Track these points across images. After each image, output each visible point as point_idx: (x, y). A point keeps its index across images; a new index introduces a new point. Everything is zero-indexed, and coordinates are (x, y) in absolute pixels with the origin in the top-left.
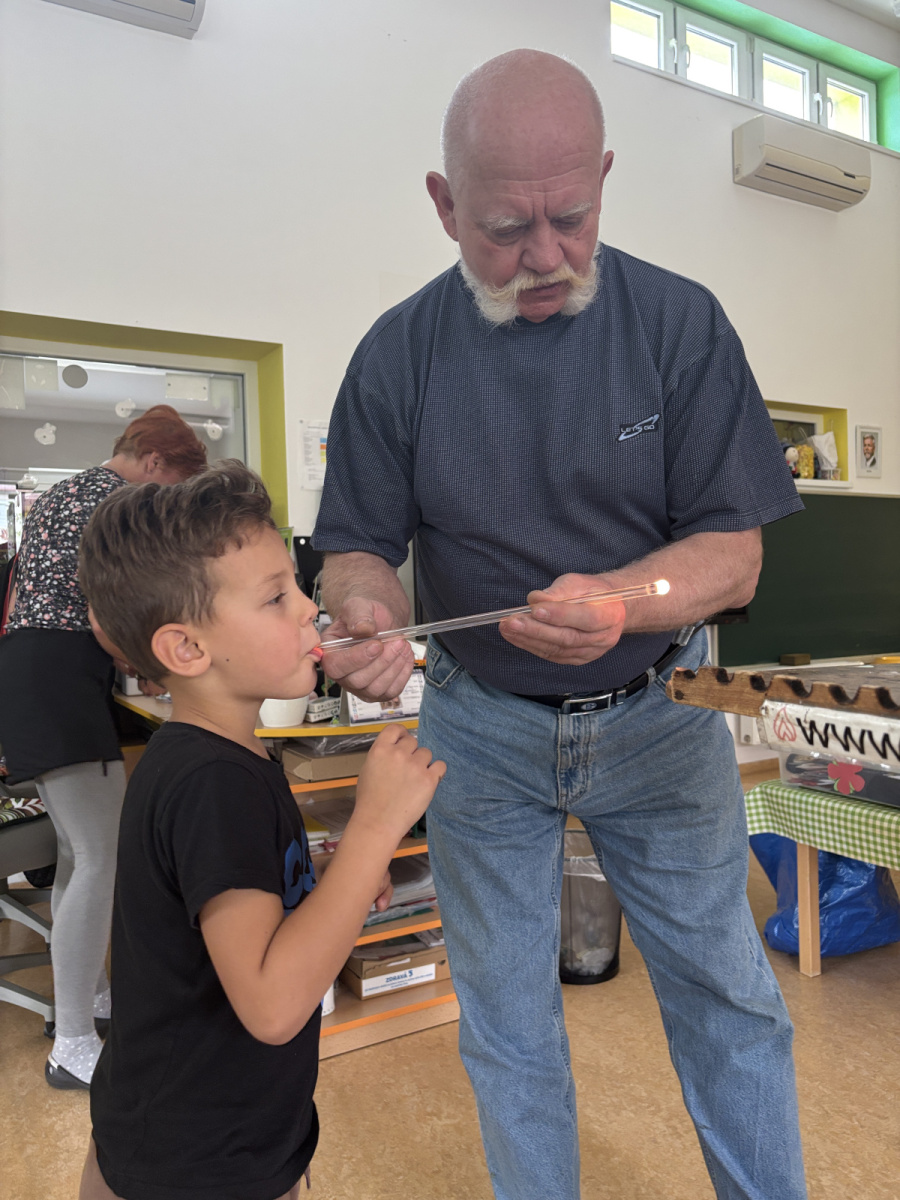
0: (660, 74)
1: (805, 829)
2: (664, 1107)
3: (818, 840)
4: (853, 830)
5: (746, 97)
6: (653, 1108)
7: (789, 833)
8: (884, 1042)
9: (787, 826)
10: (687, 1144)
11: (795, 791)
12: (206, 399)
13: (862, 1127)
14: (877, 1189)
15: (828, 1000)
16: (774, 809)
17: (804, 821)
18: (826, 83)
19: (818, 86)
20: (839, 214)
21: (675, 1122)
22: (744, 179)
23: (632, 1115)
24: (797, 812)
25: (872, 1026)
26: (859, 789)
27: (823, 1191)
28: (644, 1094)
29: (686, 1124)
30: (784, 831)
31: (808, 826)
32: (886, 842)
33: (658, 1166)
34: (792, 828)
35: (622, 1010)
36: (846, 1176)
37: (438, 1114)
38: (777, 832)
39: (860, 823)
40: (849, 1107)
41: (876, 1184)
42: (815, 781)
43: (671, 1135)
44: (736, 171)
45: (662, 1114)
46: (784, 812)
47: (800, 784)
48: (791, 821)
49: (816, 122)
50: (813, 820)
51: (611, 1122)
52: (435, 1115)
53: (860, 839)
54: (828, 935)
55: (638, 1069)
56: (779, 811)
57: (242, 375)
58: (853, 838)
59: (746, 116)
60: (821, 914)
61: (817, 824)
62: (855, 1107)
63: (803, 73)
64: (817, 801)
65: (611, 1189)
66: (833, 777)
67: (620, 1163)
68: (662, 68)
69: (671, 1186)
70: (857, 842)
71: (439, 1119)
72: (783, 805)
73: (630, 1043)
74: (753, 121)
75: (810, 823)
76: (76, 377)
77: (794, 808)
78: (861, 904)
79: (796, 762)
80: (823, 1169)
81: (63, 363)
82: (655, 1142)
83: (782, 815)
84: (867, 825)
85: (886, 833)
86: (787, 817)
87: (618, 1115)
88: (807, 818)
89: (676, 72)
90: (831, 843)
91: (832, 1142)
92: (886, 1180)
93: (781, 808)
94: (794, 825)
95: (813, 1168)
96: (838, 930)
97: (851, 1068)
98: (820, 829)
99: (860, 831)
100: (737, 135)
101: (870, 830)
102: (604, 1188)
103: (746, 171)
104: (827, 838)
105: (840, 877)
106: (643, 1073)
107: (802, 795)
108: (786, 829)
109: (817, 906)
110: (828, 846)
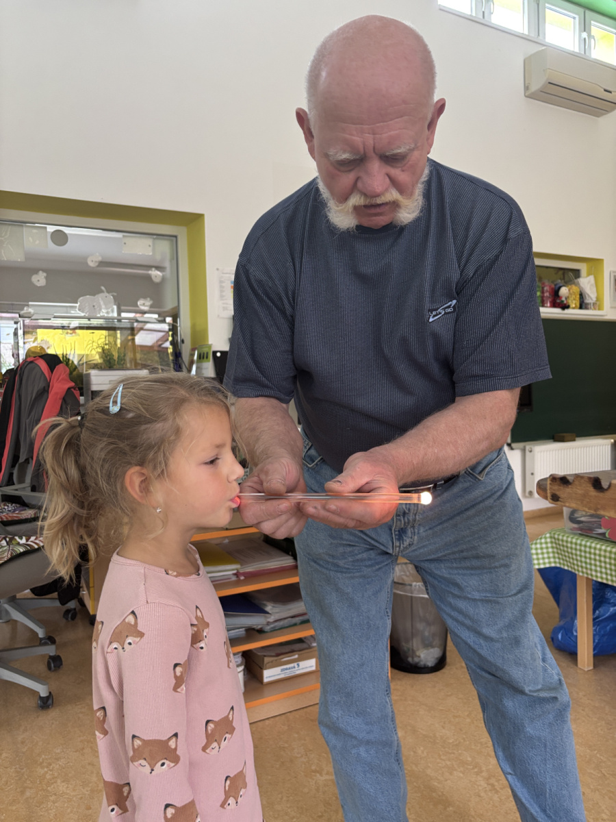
0: (473, 19)
1: (584, 565)
2: (484, 769)
3: (594, 573)
5: (533, 35)
6: (476, 770)
7: (571, 568)
9: (570, 562)
10: (503, 798)
11: (576, 537)
12: (151, 254)
15: (599, 688)
16: (560, 550)
17: (583, 559)
18: (590, 25)
19: (585, 27)
20: (601, 119)
21: (493, 781)
22: (533, 93)
23: (462, 775)
24: (578, 553)
28: (469, 759)
29: (501, 782)
30: (568, 566)
31: (586, 563)
33: (482, 815)
34: (574, 564)
35: (449, 693)
38: (562, 566)
42: (591, 530)
43: (490, 790)
44: (526, 88)
46: (568, 552)
47: (580, 532)
48: (573, 559)
49: (583, 53)
50: (590, 558)
51: (446, 781)
52: (318, 772)
54: (599, 640)
55: (464, 739)
56: (564, 551)
57: (176, 237)
59: (534, 49)
60: (594, 626)
61: (593, 562)
63: (574, 18)
64: (593, 545)
66: (605, 528)
67: (454, 812)
68: (474, 15)
71: (321, 775)
72: (567, 547)
73: (457, 719)
74: (537, 52)
75: (588, 561)
76: (59, 238)
77: (576, 549)
79: (576, 515)
81: (51, 229)
82: (480, 796)
83: (567, 554)
86: (571, 556)
87: (451, 775)
88: (586, 557)
89: (484, 18)
90: (604, 576)
91: (610, 798)
93: (565, 549)
94: (575, 562)
96: (606, 637)
98: (596, 565)
100: (526, 62)
103: (534, 87)
104: (601, 572)
105: (608, 599)
106: (468, 742)
107: (582, 540)
108: (569, 564)
109: (592, 620)
110: (602, 578)
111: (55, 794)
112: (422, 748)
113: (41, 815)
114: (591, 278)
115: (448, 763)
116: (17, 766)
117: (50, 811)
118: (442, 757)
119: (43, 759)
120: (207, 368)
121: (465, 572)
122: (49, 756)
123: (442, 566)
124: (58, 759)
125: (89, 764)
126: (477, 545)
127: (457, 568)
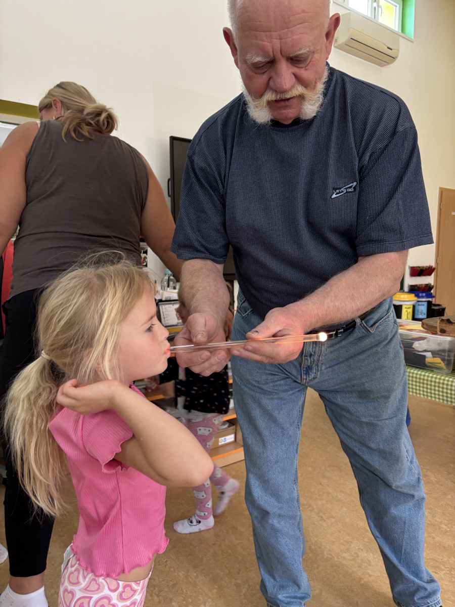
20: (383, 68)
22: (340, 45)
32: (414, 383)
49: (373, 18)
59: (341, 11)
85: (414, 379)
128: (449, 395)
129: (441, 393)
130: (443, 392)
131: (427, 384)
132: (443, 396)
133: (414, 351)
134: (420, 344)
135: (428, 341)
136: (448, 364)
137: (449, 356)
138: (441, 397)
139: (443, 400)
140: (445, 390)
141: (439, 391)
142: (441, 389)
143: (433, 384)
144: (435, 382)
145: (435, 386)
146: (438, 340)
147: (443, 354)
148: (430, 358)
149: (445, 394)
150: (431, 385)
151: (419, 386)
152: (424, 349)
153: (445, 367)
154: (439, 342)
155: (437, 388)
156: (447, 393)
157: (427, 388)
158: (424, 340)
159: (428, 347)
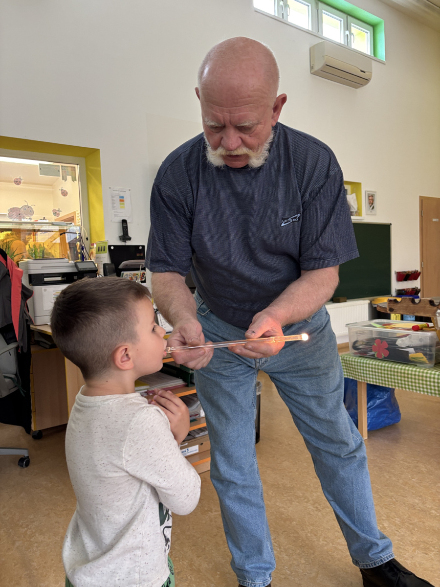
0: (275, 18)
1: (362, 375)
2: (310, 499)
3: (368, 379)
4: (384, 374)
5: (315, 32)
6: (306, 500)
7: (354, 377)
8: (400, 465)
9: (354, 374)
10: (324, 514)
11: (357, 358)
13: (397, 501)
14: (407, 526)
15: (372, 449)
16: (348, 367)
17: (362, 371)
18: (351, 26)
19: (347, 27)
20: (358, 90)
21: (317, 505)
22: (316, 72)
23: (298, 504)
24: (359, 367)
25: (393, 459)
26: (386, 356)
27: (385, 529)
28: (301, 495)
30: (352, 376)
31: (363, 373)
32: (399, 378)
33: (313, 524)
34: (356, 375)
36: (394, 522)
37: (211, 511)
38: (349, 377)
39: (388, 371)
40: (390, 494)
41: (406, 524)
42: (366, 353)
44: (312, 68)
45: (310, 502)
46: (352, 368)
47: (359, 355)
48: (356, 372)
49: (346, 45)
50: (366, 370)
51: (289, 507)
52: (209, 511)
53: (388, 378)
54: (371, 421)
55: (296, 484)
56: (350, 367)
58: (385, 377)
59: (316, 41)
60: (368, 412)
61: (368, 372)
62: (392, 493)
63: (341, 21)
64: (368, 362)
65: (295, 535)
66: (374, 351)
67: (297, 524)
68: (277, 15)
69: (320, 532)
70: (386, 379)
71: (212, 512)
72: (352, 365)
73: (290, 474)
74: (318, 44)
75: (365, 372)
77: (357, 366)
78: (384, 407)
79: (357, 345)
80: (384, 520)
82: (310, 514)
83: (352, 369)
84: (391, 371)
85: (399, 374)
86: (354, 370)
87: (291, 504)
88: (363, 370)
89: (283, 18)
90: (374, 380)
91: (386, 508)
92: (410, 522)
93: (351, 366)
94: (357, 373)
95: (380, 520)
96: (375, 419)
97: (388, 477)
98: (369, 374)
99: (388, 374)
100: (312, 50)
101: (392, 373)
102: (292, 535)
103: (316, 68)
104: (373, 378)
105: (375, 395)
106: (298, 486)
107: (361, 360)
108: (353, 375)
109: (366, 409)
110: (373, 382)
111: (37, 543)
112: (271, 492)
113: (31, 556)
114: (354, 195)
115: (289, 498)
116: (5, 529)
117: (36, 553)
118: (285, 495)
119: (22, 523)
120: (105, 258)
121: (301, 379)
122: (26, 521)
123: (287, 376)
124: (33, 522)
125: (56, 522)
126: (307, 361)
127: (296, 377)
128: (433, 388)
129: (425, 386)
130: (426, 385)
131: (411, 378)
132: (427, 388)
133: (398, 348)
134: (402, 341)
135: (410, 338)
136: (430, 359)
137: (430, 351)
138: (425, 390)
139: (427, 392)
140: (428, 383)
141: (423, 384)
142: (424, 382)
143: (417, 377)
144: (419, 376)
145: (419, 380)
146: (419, 336)
147: (425, 349)
148: (413, 353)
149: (429, 387)
150: (415, 379)
151: (405, 381)
152: (407, 345)
153: (428, 362)
154: (420, 337)
155: (421, 382)
156: (430, 385)
157: (412, 382)
158: (406, 336)
159: (411, 343)
